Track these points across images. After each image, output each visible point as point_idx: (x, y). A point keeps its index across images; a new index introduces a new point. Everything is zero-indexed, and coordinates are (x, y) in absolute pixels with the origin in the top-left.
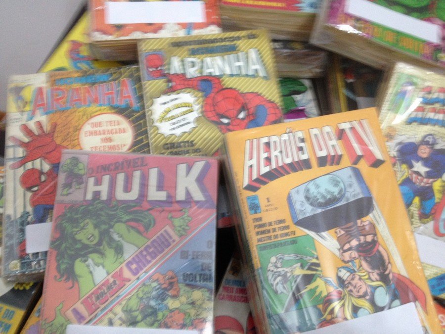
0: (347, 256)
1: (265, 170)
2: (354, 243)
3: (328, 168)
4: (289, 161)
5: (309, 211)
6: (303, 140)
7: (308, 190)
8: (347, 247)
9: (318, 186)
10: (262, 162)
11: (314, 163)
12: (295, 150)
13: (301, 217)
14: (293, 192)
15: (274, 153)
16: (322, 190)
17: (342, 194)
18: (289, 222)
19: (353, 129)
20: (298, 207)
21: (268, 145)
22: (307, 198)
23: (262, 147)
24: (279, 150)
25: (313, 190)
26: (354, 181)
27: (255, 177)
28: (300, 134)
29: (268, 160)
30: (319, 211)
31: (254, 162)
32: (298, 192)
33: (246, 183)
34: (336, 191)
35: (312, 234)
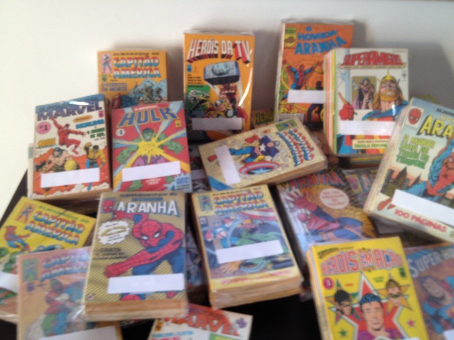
0: (222, 96)
1: (197, 54)
2: (226, 92)
3: (225, 60)
4: (208, 53)
5: (211, 76)
6: (217, 45)
7: (213, 67)
8: (223, 93)
9: (218, 66)
10: (197, 51)
11: (219, 56)
12: (213, 49)
13: (207, 77)
14: (207, 67)
15: (203, 48)
16: (220, 68)
17: (227, 72)
18: (202, 78)
19: (241, 45)
20: (207, 73)
21: (201, 44)
22: (213, 70)
23: (198, 44)
24: (206, 46)
25: (216, 68)
26: (234, 67)
27: (192, 56)
28: (216, 42)
29: (200, 51)
30: (216, 77)
31: (193, 50)
32: (209, 67)
33: (188, 58)
34: (225, 70)
35: (210, 85)
